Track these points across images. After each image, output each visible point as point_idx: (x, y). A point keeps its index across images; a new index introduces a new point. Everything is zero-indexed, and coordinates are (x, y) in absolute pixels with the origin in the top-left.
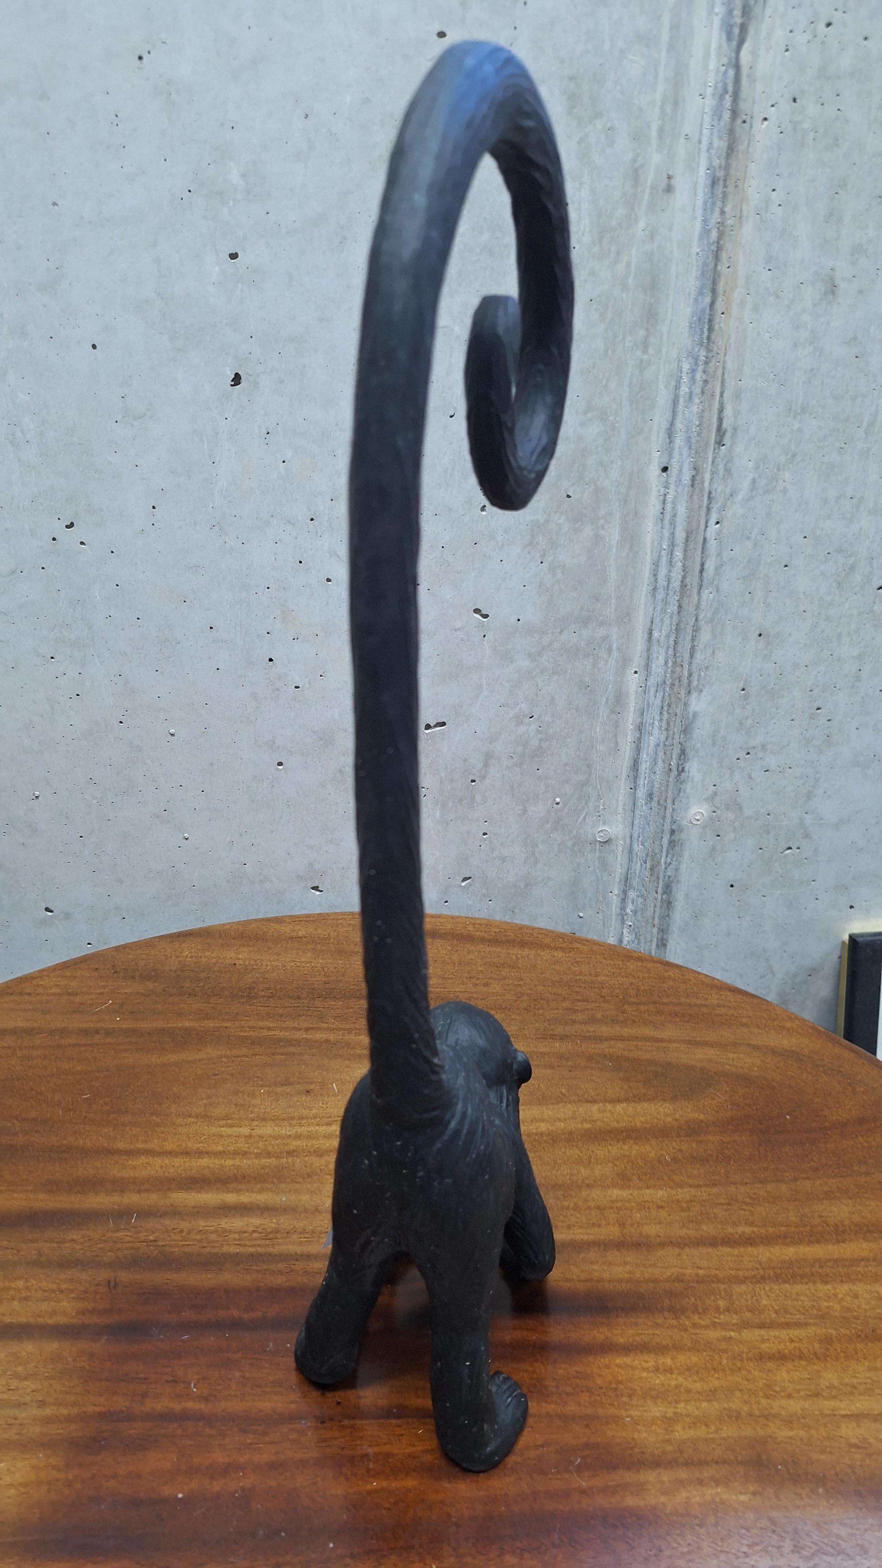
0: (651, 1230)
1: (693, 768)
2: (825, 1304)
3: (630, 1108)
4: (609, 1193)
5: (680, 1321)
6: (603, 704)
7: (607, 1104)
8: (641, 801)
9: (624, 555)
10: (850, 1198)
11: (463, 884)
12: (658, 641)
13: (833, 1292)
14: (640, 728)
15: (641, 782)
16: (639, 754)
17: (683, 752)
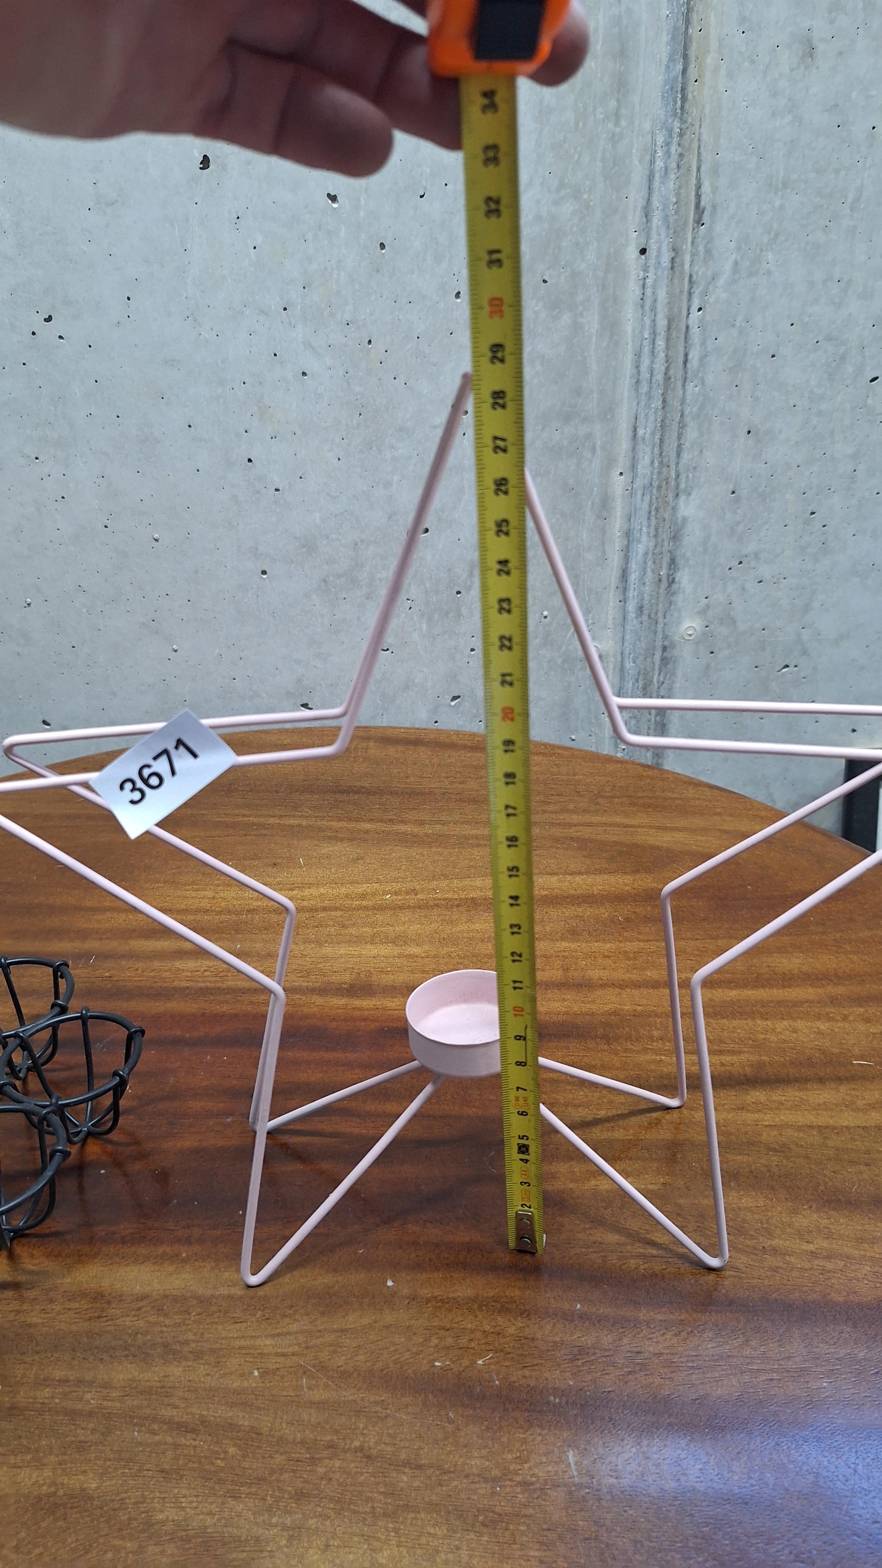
0: (595, 974)
1: (684, 578)
2: (762, 1036)
3: (590, 879)
4: (558, 945)
5: (612, 1046)
6: (589, 508)
7: (567, 876)
8: (631, 615)
9: (604, 344)
10: (802, 952)
11: (453, 703)
12: (643, 439)
13: (772, 1027)
14: (628, 534)
15: (631, 594)
16: (627, 563)
17: (673, 561)
